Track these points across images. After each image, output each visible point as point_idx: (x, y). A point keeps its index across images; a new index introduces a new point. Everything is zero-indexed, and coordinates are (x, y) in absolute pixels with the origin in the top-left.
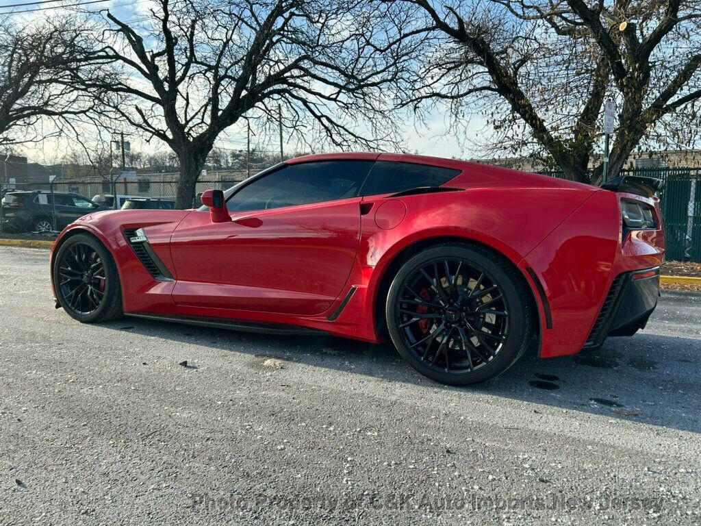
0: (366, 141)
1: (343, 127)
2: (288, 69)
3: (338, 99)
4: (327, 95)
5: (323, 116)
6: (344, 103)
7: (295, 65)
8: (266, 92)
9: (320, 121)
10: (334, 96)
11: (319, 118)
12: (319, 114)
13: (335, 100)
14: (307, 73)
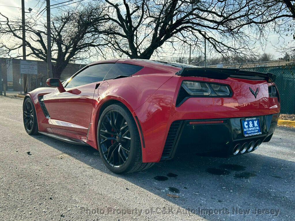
0: (234, 49)
1: (221, 43)
2: (187, 16)
3: (218, 28)
4: (212, 27)
5: (210, 38)
6: (222, 30)
7: (191, 13)
8: (178, 28)
9: (209, 40)
10: (216, 27)
11: (208, 39)
12: (208, 37)
13: (217, 29)
14: (198, 16)
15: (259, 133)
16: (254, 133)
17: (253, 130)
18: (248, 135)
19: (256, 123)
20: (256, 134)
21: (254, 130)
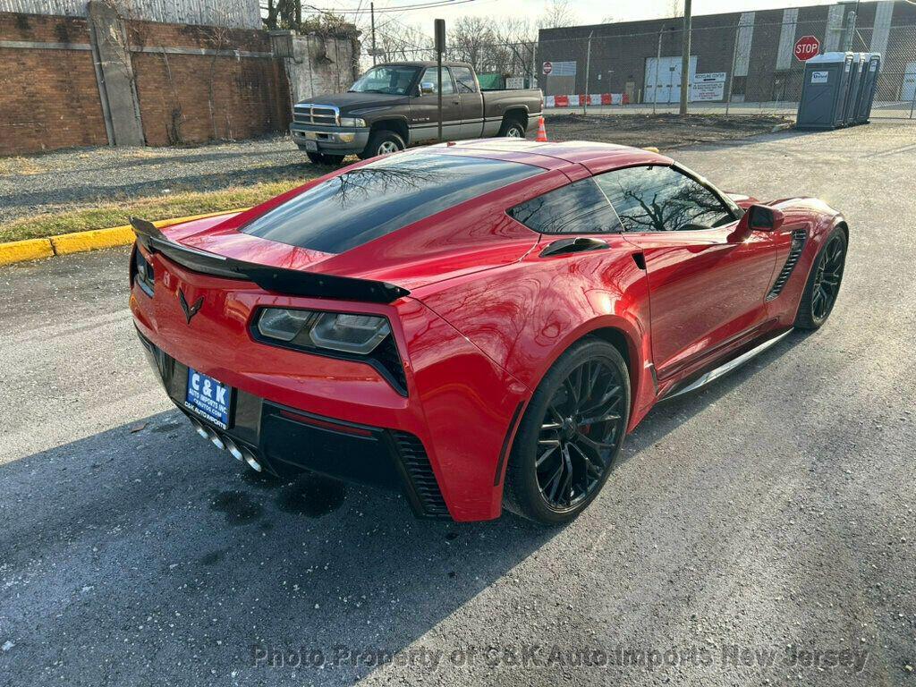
15: (218, 423)
16: (207, 413)
17: (209, 406)
18: (192, 407)
19: (221, 392)
20: (212, 419)
21: (212, 408)
